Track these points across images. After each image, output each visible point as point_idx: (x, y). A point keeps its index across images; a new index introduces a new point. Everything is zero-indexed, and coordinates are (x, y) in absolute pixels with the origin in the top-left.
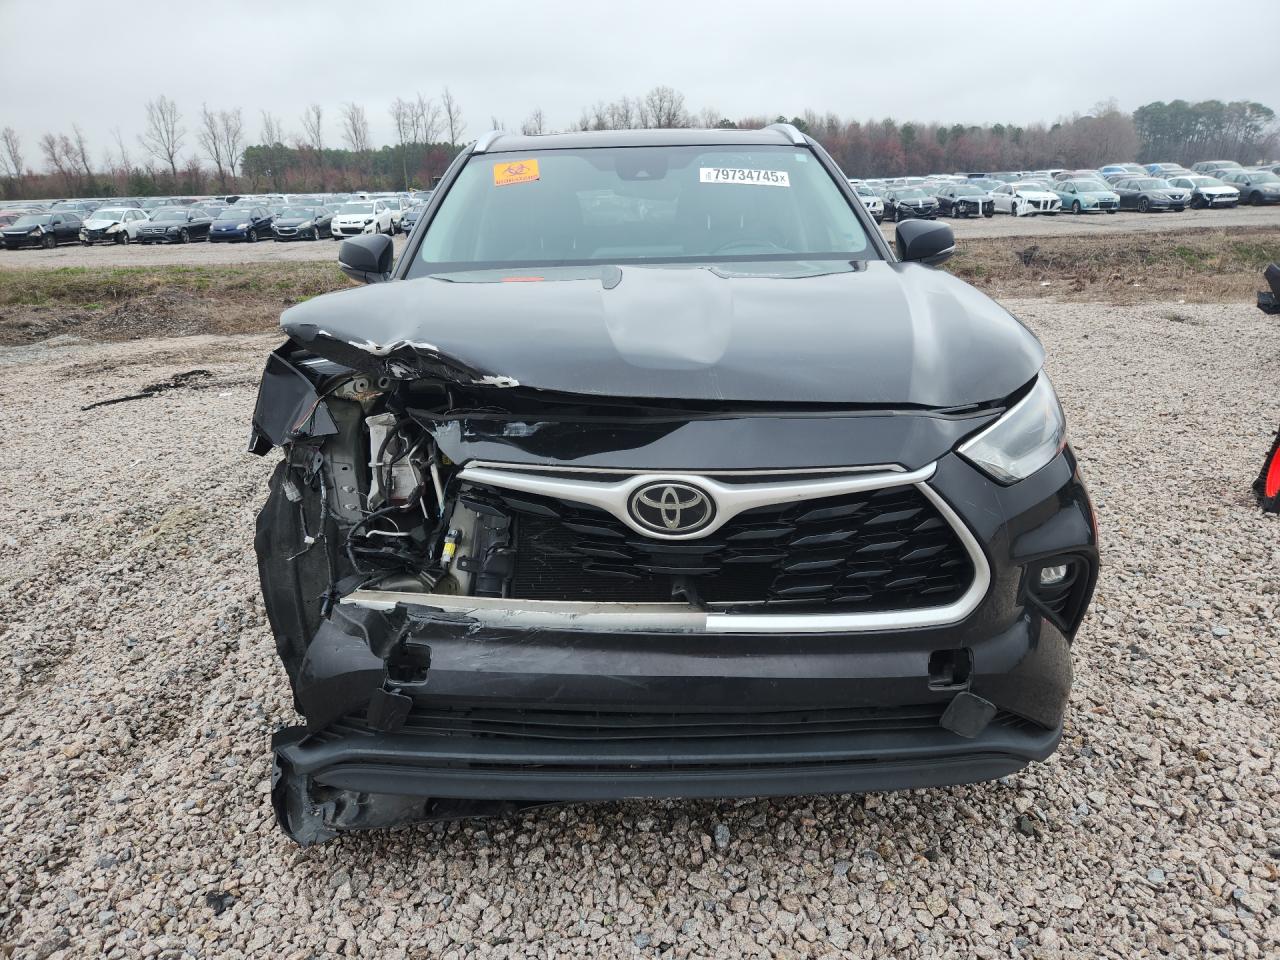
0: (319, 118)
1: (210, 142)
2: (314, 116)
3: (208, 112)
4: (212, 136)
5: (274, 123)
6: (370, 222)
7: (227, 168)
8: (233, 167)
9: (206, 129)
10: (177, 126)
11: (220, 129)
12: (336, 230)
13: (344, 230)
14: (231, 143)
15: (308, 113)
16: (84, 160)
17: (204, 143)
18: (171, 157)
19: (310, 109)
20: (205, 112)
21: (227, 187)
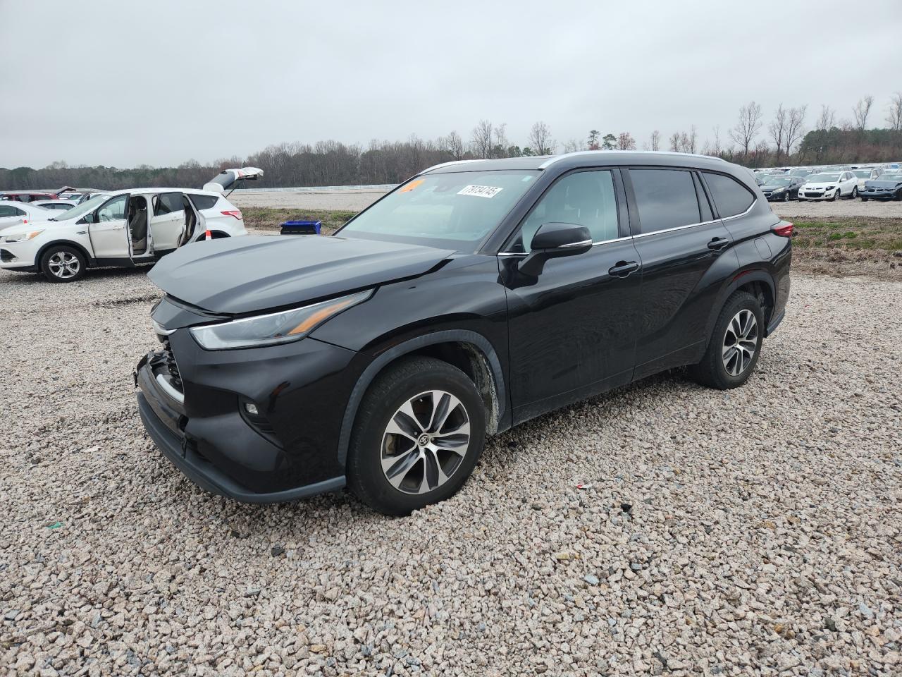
0: (869, 106)
1: (777, 131)
2: (865, 104)
3: (782, 110)
4: (780, 126)
5: (830, 113)
6: (832, 188)
7: (784, 148)
8: (788, 147)
9: (776, 121)
10: (758, 121)
11: (787, 122)
12: (801, 194)
13: (807, 194)
14: (792, 130)
15: (860, 104)
16: (692, 148)
17: (772, 132)
18: (747, 142)
19: (863, 100)
20: (780, 111)
21: (781, 161)
